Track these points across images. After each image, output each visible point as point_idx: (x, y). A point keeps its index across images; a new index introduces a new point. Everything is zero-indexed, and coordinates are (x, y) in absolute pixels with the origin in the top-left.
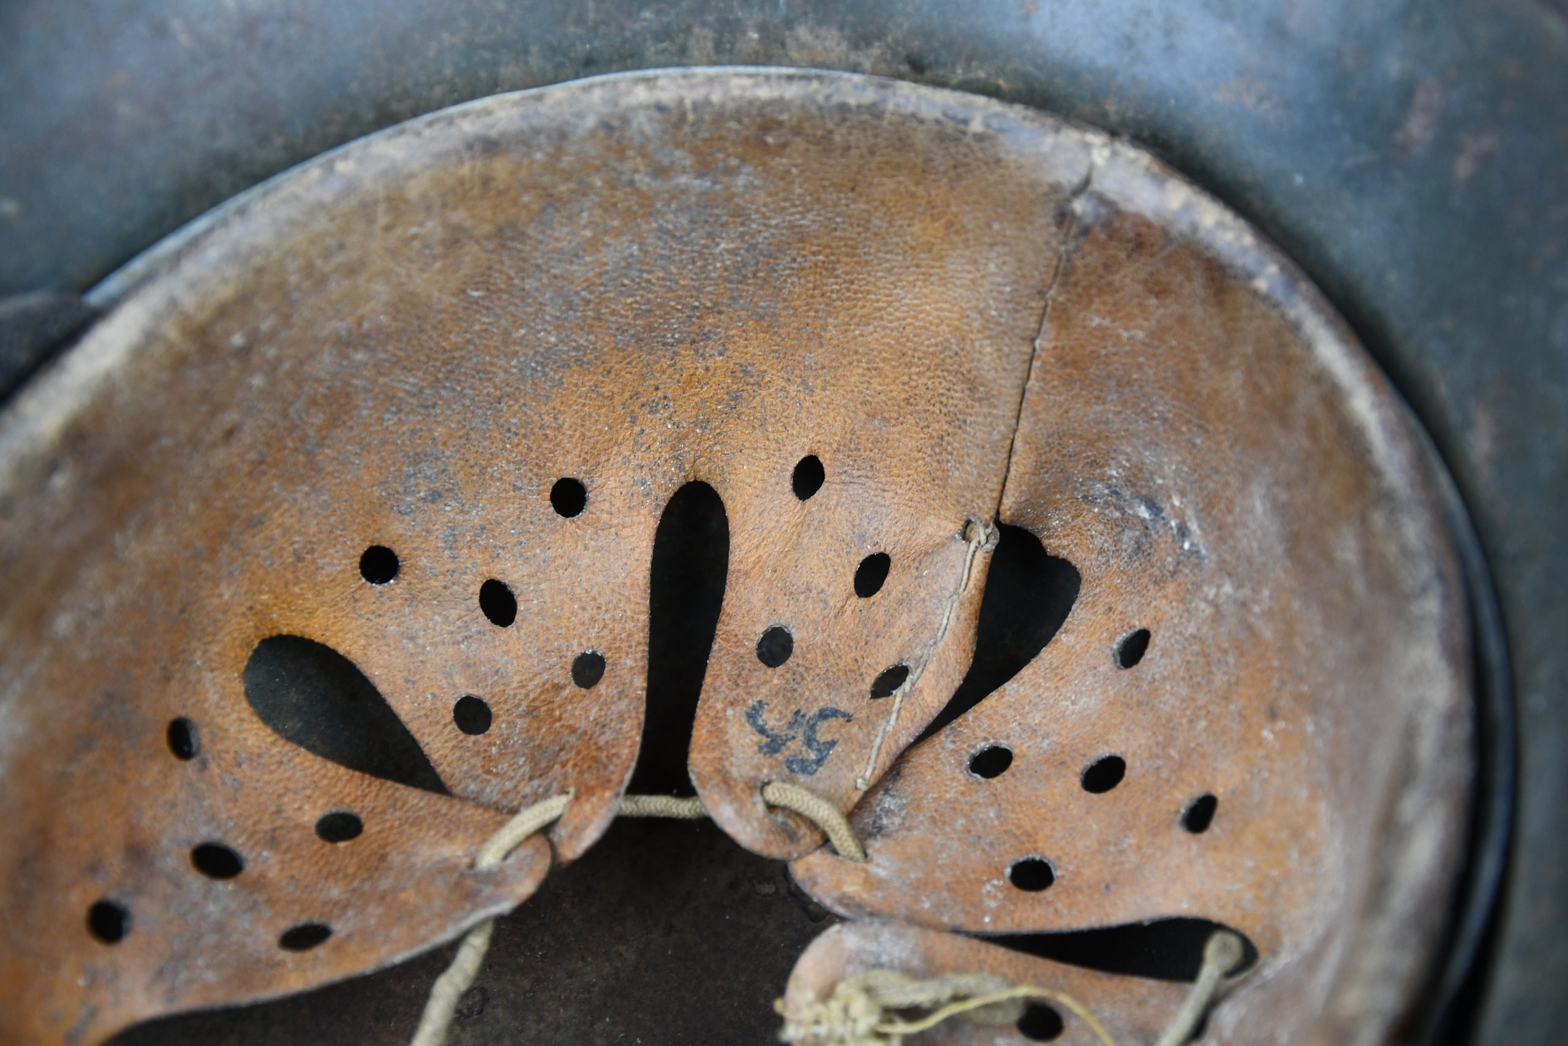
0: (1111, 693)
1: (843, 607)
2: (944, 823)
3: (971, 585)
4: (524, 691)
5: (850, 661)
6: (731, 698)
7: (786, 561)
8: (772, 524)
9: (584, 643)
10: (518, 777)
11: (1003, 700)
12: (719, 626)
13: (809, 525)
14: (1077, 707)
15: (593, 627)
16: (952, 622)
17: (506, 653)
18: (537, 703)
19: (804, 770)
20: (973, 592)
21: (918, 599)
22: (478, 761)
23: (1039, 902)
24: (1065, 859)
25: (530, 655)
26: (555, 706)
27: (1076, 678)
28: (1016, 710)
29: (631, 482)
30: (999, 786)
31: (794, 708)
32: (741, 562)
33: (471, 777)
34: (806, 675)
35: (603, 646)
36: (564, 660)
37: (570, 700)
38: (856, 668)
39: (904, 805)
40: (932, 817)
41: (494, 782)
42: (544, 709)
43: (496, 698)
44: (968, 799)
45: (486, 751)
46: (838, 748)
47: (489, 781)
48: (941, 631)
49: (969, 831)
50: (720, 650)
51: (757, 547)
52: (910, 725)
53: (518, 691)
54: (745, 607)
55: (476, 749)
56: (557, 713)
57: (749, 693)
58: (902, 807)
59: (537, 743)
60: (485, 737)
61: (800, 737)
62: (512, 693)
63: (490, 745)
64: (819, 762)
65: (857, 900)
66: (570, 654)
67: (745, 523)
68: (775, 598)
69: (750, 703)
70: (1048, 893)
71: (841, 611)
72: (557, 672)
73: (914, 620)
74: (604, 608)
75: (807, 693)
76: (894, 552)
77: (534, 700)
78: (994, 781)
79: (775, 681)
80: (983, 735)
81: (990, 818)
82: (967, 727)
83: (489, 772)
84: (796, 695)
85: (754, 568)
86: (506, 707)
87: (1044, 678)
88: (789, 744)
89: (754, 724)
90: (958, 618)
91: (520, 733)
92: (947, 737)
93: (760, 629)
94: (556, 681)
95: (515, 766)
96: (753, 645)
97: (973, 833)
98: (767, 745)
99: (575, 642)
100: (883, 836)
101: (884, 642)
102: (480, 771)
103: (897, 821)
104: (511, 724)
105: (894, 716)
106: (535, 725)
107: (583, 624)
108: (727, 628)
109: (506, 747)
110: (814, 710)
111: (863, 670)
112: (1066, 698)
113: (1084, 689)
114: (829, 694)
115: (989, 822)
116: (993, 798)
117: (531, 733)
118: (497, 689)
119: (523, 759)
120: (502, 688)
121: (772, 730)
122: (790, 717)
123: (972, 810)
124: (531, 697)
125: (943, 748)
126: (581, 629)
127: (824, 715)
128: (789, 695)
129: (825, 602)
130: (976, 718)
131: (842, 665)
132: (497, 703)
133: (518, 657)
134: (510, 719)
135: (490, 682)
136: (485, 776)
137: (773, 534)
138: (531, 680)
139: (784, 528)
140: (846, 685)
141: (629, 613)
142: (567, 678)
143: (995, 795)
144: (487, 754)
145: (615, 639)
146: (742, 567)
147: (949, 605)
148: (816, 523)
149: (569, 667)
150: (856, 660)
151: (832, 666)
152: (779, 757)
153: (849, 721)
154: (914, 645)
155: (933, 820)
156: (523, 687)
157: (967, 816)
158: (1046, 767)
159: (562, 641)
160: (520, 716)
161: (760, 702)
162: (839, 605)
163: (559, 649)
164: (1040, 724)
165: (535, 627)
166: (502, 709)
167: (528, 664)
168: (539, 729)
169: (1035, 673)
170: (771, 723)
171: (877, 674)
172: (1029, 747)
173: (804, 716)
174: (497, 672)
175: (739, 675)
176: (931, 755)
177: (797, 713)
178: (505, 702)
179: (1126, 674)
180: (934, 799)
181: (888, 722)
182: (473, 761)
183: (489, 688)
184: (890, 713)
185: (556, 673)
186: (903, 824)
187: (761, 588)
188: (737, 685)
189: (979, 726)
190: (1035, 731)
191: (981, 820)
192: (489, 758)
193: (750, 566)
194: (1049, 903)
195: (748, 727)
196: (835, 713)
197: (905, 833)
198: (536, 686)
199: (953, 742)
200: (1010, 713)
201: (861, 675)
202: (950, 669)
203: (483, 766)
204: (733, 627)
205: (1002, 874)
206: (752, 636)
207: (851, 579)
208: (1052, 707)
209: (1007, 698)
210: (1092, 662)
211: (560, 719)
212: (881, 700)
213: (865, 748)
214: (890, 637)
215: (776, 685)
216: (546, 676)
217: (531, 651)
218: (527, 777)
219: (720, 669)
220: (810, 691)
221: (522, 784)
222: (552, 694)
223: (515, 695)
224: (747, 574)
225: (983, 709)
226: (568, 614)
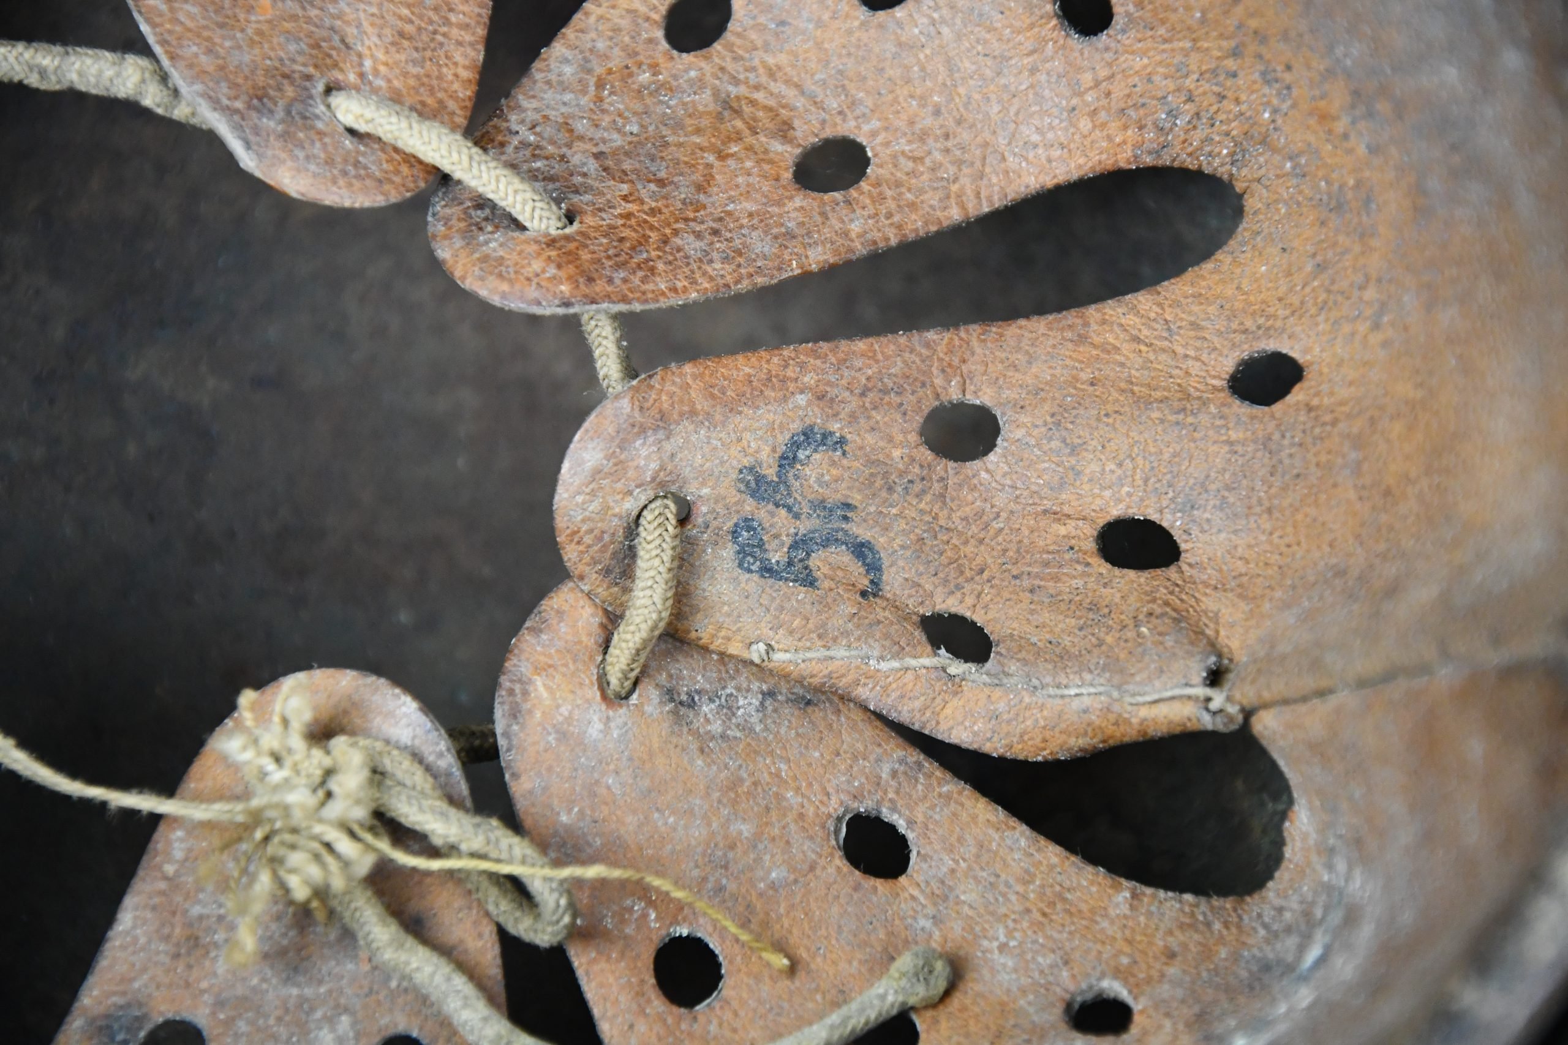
0: (1022, 1002)
1: (1068, 516)
2: (735, 803)
3: (1144, 712)
4: (764, 79)
5: (979, 560)
6: (832, 392)
7: (1115, 395)
8: (1180, 350)
9: (879, 139)
10: (598, 134)
11: (991, 831)
12: (975, 329)
13: (1184, 409)
14: (996, 955)
15: (910, 142)
16: (1076, 704)
17: (819, 24)
18: (747, 109)
19: (743, 552)
20: (1134, 721)
21: (1102, 635)
22: (617, 59)
23: (640, 994)
24: (728, 1015)
25: (828, 62)
26: (750, 140)
27: (1047, 937)
28: (978, 856)
29: (1160, 94)
30: (831, 870)
31: (856, 498)
32: (1104, 322)
33: (586, 60)
34: (928, 498)
35: (880, 171)
36: (838, 119)
37: (764, 158)
38: (968, 573)
39: (752, 730)
40: (741, 780)
41: (584, 101)
42: (739, 124)
43: (738, 42)
44: (793, 827)
45: (640, 65)
46: (802, 593)
47: (584, 92)
48: (1059, 692)
49: (732, 847)
50: (927, 345)
51: (1137, 339)
52: (894, 695)
53: (761, 71)
54: (1020, 358)
55: (639, 48)
56: (734, 149)
57: (853, 417)
58: (746, 728)
59: (670, 139)
60: (666, 53)
61: (804, 527)
62: (756, 62)
63: (655, 69)
64: (767, 571)
65: (526, 706)
66: (853, 123)
67: (1175, 304)
68: (1044, 400)
69: (835, 426)
70: (658, 1003)
71: (1060, 517)
72: (814, 117)
73: (1067, 641)
74: (949, 144)
75: (894, 511)
76: (1185, 567)
77: (753, 103)
78: (839, 861)
79: (896, 453)
80: (920, 818)
81: (769, 872)
82: (928, 787)
83: (600, 85)
84: (884, 494)
85: (1095, 346)
86: (730, 66)
87: (1042, 886)
88: (783, 512)
89: (795, 445)
90: (1085, 711)
91: (684, 104)
92: (901, 761)
93: (983, 396)
94: (796, 123)
95: (620, 121)
96: (954, 394)
97: (731, 855)
98: (759, 479)
99: (875, 124)
100: (675, 712)
101: (1024, 605)
102: (599, 70)
103: (716, 727)
104: (699, 84)
105: (896, 664)
106: (705, 122)
107: (911, 123)
108: (975, 343)
109: (654, 93)
110: (861, 531)
111: (968, 587)
112: (1010, 934)
113: (1029, 956)
114: (902, 547)
115: (760, 873)
116: (806, 867)
117: (688, 121)
118: (753, 35)
119: (635, 129)
120: (759, 43)
121: (796, 477)
122: (834, 497)
123: (773, 839)
124: (759, 96)
125: (878, 760)
126: (901, 123)
127: (861, 550)
128: (879, 483)
129: (1062, 485)
130: (948, 797)
131: (969, 549)
132: (730, 47)
133: (819, 45)
134: (708, 77)
135: (762, 19)
136: (592, 81)
137: (1163, 357)
138: (788, 82)
139: (1176, 372)
140: (932, 570)
141: (954, 188)
142: (805, 137)
143: (812, 868)
144: (634, 69)
145: (898, 184)
146: (1094, 327)
147: (1101, 689)
148: (1190, 420)
149: (828, 133)
150: (982, 571)
151: (960, 534)
152: (749, 505)
153: (864, 594)
154: (1023, 654)
155: (735, 784)
156: (771, 75)
157: (758, 836)
158: (882, 936)
159: (869, 103)
160: (716, 93)
161: (842, 441)
162: (1066, 509)
163: (853, 104)
164: (959, 902)
165: (877, 50)
166: (723, 58)
167: (812, 65)
168: (698, 131)
169: (1052, 867)
170: (810, 473)
171: (968, 614)
172: (913, 898)
173: (846, 518)
174: (782, 23)
175: (885, 391)
176: (860, 746)
177: (848, 506)
178: (737, 58)
179: (1056, 1014)
180: (778, 775)
181: (882, 658)
182: (616, 51)
183: (751, 22)
184: (896, 656)
185: (812, 117)
186: (713, 738)
187: (1058, 372)
188: (863, 394)
189: (933, 807)
190: (945, 898)
191: (758, 860)
192: (627, 73)
193: (1097, 340)
194: (642, 1012)
195: (783, 438)
196: (874, 567)
197: (694, 746)
198: (779, 96)
199: (894, 774)
200: (971, 850)
201: (959, 587)
202: (1005, 728)
203: (610, 72)
204: (978, 350)
205: (675, 922)
206: (970, 388)
207: (1116, 512)
208: (992, 914)
209: (996, 836)
210: (1077, 955)
211: (722, 157)
212: (919, 635)
213: (820, 637)
214: (1032, 612)
215: (888, 456)
216: (800, 103)
217: (835, 62)
218: (602, 148)
219: (887, 358)
220: (900, 515)
221: (588, 146)
222: (771, 126)
223: (753, 69)
224: (1082, 339)
225: (968, 803)
226: (918, 91)
